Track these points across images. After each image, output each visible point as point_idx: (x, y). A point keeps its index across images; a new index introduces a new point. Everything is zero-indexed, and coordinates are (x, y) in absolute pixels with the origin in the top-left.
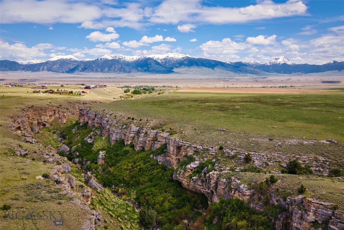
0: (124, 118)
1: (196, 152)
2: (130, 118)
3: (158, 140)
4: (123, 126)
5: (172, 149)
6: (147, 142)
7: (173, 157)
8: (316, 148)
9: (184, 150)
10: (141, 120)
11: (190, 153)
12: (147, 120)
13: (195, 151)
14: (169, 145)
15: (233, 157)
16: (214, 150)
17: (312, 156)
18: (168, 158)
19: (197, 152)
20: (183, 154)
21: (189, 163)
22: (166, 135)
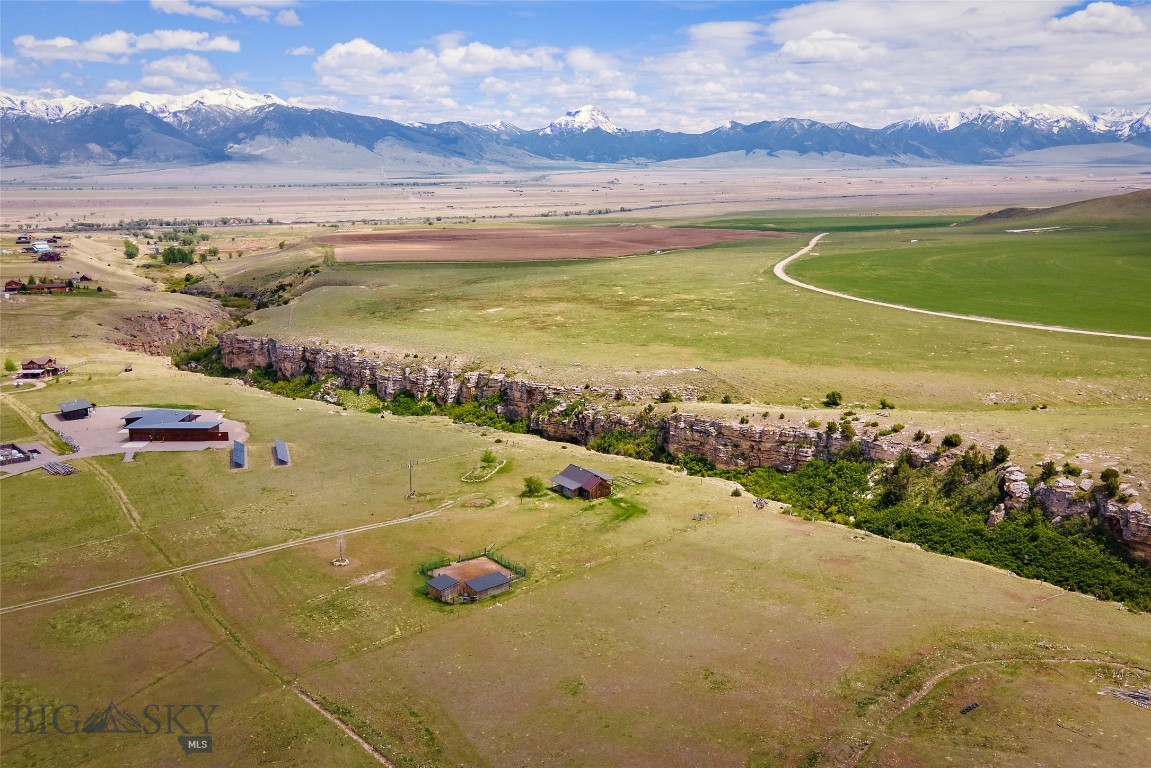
0: (397, 356)
1: (557, 393)
2: (410, 356)
3: (488, 384)
5: (517, 395)
6: (464, 390)
7: (520, 404)
8: (685, 378)
9: (539, 394)
10: (435, 358)
11: (550, 396)
12: (447, 357)
13: (555, 393)
14: (511, 389)
15: (603, 395)
16: (580, 389)
17: (682, 385)
18: (512, 407)
19: (559, 393)
20: (539, 398)
21: (554, 406)
22: (500, 377)
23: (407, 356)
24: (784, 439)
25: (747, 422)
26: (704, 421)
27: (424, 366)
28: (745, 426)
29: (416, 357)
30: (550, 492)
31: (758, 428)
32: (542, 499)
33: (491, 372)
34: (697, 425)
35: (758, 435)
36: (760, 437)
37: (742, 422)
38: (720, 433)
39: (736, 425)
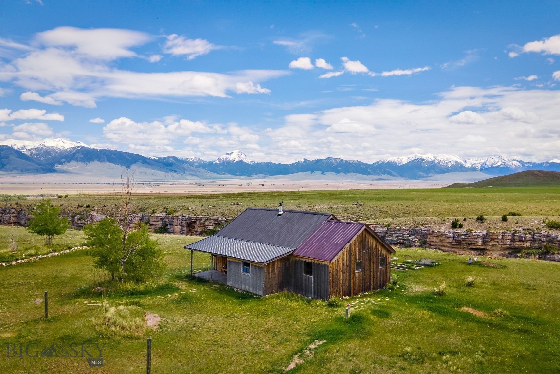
0: (71, 207)
1: (218, 225)
2: (83, 206)
3: (151, 223)
4: (74, 217)
5: (177, 229)
9: (199, 226)
10: (104, 206)
11: (211, 227)
12: (116, 205)
13: (216, 224)
14: (172, 225)
19: (220, 224)
20: (199, 230)
22: (162, 215)
23: (80, 206)
24: (518, 244)
25: (461, 226)
26: (399, 230)
27: (92, 212)
28: (459, 231)
29: (88, 206)
30: (181, 285)
31: (481, 232)
32: (146, 300)
33: (154, 212)
34: (391, 236)
35: (480, 241)
36: (484, 244)
37: (455, 225)
38: (425, 242)
39: (447, 231)
